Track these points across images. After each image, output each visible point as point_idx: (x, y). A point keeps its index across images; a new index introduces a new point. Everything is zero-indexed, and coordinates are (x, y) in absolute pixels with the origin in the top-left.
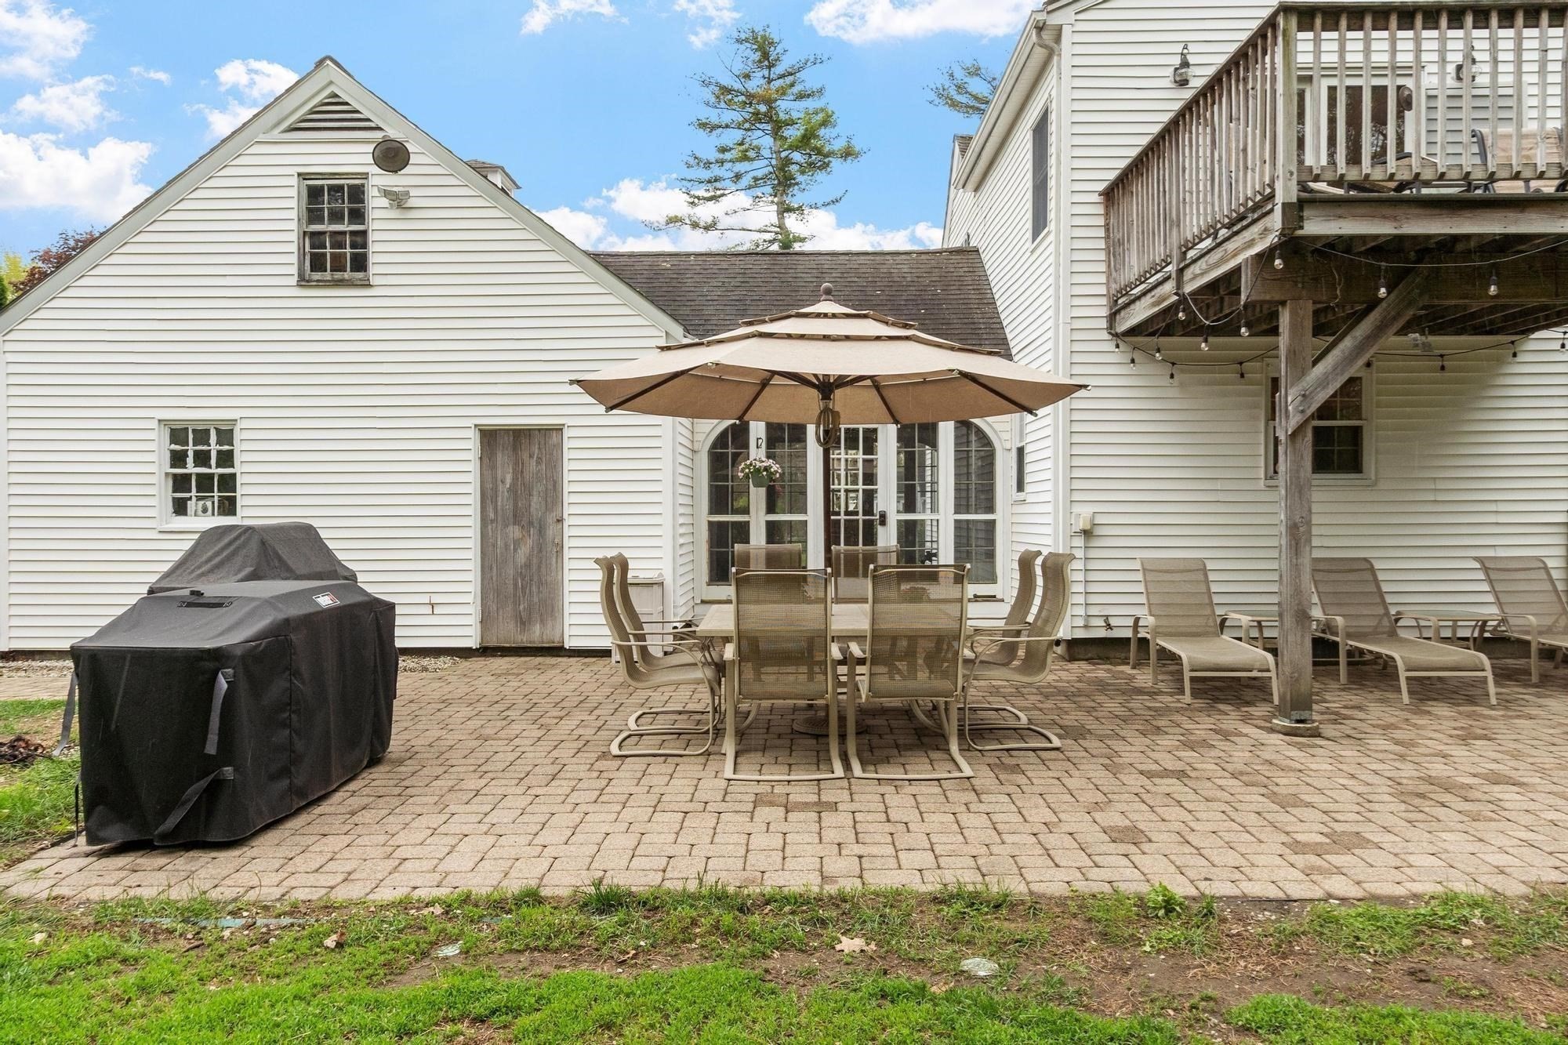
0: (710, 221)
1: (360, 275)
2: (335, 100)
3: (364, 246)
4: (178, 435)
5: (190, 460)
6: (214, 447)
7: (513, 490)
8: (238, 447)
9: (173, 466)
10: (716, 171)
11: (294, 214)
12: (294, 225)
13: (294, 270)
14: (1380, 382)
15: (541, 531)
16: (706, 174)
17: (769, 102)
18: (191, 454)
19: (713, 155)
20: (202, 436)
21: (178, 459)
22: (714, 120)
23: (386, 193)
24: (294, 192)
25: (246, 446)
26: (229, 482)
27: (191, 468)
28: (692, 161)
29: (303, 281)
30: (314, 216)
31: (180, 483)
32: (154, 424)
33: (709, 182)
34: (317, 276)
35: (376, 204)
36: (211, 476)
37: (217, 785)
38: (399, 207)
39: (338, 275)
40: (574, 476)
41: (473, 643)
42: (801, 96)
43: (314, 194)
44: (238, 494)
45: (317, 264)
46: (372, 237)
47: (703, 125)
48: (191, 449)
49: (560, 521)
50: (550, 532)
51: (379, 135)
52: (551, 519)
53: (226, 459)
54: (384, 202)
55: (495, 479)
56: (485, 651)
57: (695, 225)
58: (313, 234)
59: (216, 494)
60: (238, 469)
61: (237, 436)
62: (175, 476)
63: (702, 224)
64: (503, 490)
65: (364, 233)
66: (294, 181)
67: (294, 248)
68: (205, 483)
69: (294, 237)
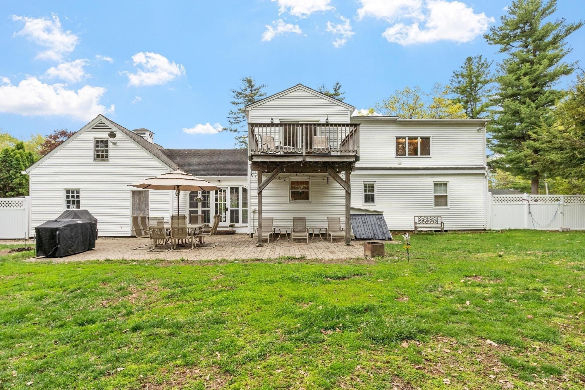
0: (235, 129)
1: (107, 159)
2: (102, 123)
3: (108, 153)
4: (68, 192)
5: (70, 197)
6: (75, 194)
7: (139, 203)
8: (80, 194)
9: (67, 198)
10: (237, 115)
11: (93, 146)
12: (93, 148)
13: (93, 158)
14: (312, 182)
15: (144, 212)
16: (235, 116)
17: (252, 97)
18: (70, 196)
19: (237, 111)
20: (73, 192)
21: (68, 197)
22: (237, 102)
23: (112, 142)
24: (93, 142)
25: (82, 194)
26: (78, 202)
27: (70, 199)
28: (230, 112)
29: (95, 160)
30: (97, 146)
31: (68, 202)
32: (63, 190)
33: (236, 118)
34: (98, 159)
35: (110, 144)
36: (75, 200)
37: (57, 248)
38: (115, 145)
39: (102, 159)
40: (151, 200)
41: (130, 235)
42: (260, 95)
43: (98, 142)
44: (80, 204)
45: (98, 156)
46: (109, 151)
47: (234, 103)
48: (71, 195)
49: (148, 210)
50: (146, 212)
51: (111, 130)
52: (146, 209)
53: (78, 197)
54: (112, 144)
55: (135, 202)
56: (133, 237)
57: (231, 130)
58: (98, 150)
59: (76, 204)
60: (80, 199)
61: (80, 192)
62: (67, 200)
63: (233, 130)
64: (137, 203)
65: (108, 150)
66: (93, 139)
67: (93, 153)
68: (74, 202)
69: (93, 151)
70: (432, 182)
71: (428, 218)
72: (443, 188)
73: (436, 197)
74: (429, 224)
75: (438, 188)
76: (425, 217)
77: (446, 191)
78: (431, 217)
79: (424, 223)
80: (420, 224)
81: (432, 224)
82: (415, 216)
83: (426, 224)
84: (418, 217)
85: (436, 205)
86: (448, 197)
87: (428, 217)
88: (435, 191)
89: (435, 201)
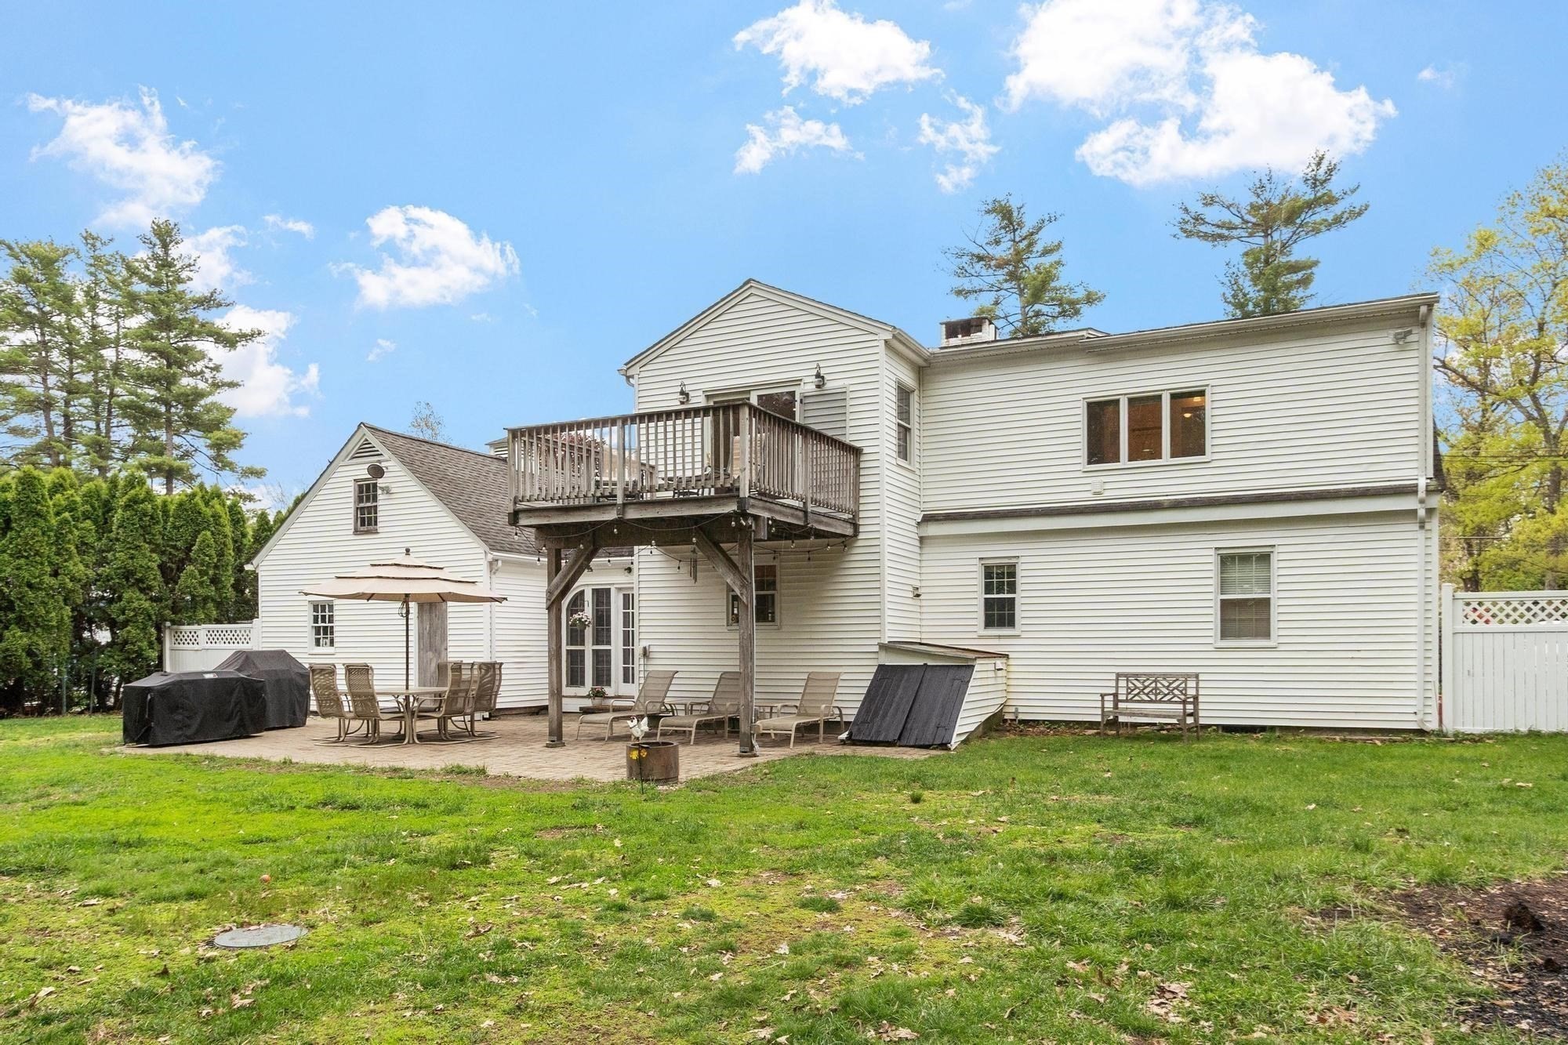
1: (376, 527)
2: (367, 442)
3: (377, 513)
4: (315, 607)
5: (319, 619)
6: (327, 613)
7: (429, 633)
8: (335, 613)
9: (314, 622)
11: (352, 500)
12: (352, 505)
13: (352, 527)
15: (440, 654)
18: (319, 617)
20: (323, 608)
21: (316, 620)
23: (381, 488)
24: (352, 489)
25: (337, 612)
26: (333, 630)
27: (320, 623)
29: (356, 532)
30: (360, 498)
31: (318, 630)
32: (307, 603)
34: (362, 529)
35: (379, 492)
36: (327, 627)
38: (388, 493)
39: (369, 528)
43: (360, 488)
44: (335, 636)
45: (362, 522)
46: (379, 509)
48: (320, 614)
49: (446, 649)
50: (443, 653)
52: (442, 648)
53: (331, 619)
54: (382, 491)
55: (423, 629)
58: (362, 508)
59: (329, 636)
60: (335, 623)
61: (335, 607)
62: (315, 627)
64: (426, 632)
65: (377, 506)
66: (352, 484)
67: (352, 516)
68: (325, 631)
69: (352, 511)
70: (1212, 552)
71: (1155, 681)
72: (1253, 571)
73: (1225, 605)
74: (1160, 701)
75: (1236, 572)
76: (1148, 675)
77: (1267, 583)
78: (1165, 676)
79: (1147, 698)
80: (1131, 701)
81: (1169, 702)
82: (1118, 675)
83: (1151, 701)
84: (1127, 676)
85: (1225, 634)
86: (1272, 602)
87: (1156, 677)
88: (1224, 585)
89: (1223, 620)
